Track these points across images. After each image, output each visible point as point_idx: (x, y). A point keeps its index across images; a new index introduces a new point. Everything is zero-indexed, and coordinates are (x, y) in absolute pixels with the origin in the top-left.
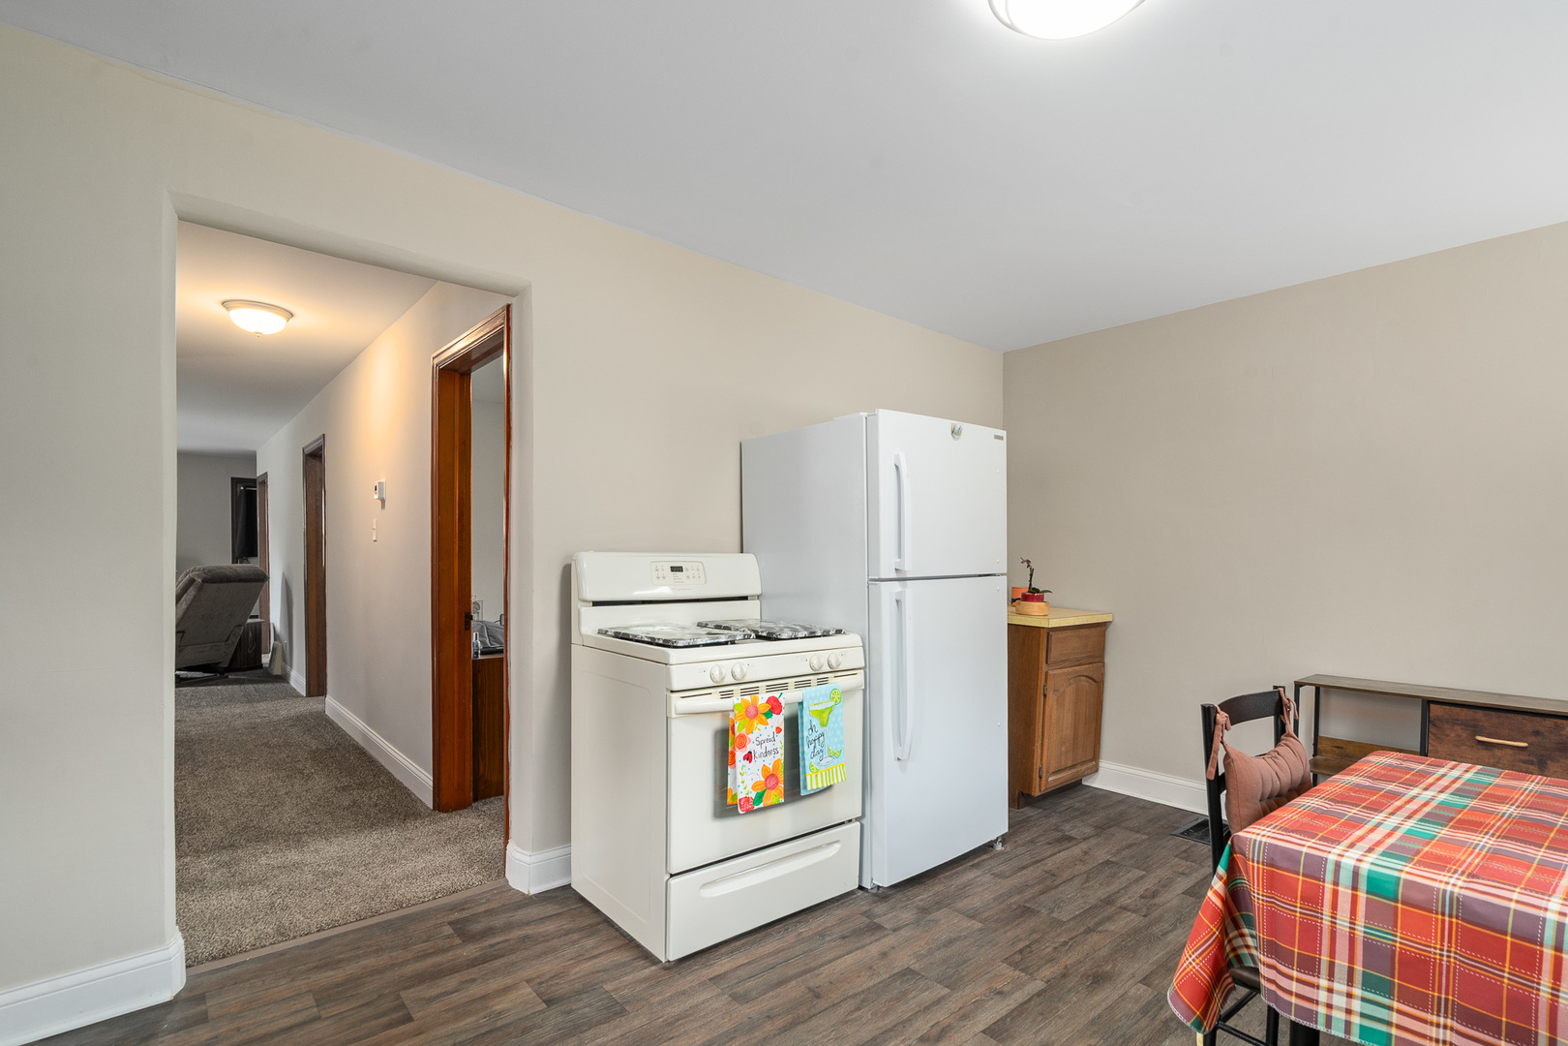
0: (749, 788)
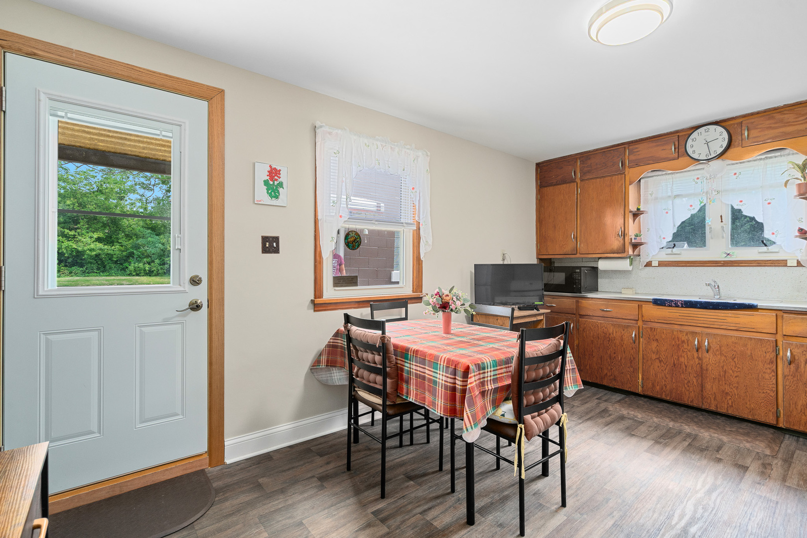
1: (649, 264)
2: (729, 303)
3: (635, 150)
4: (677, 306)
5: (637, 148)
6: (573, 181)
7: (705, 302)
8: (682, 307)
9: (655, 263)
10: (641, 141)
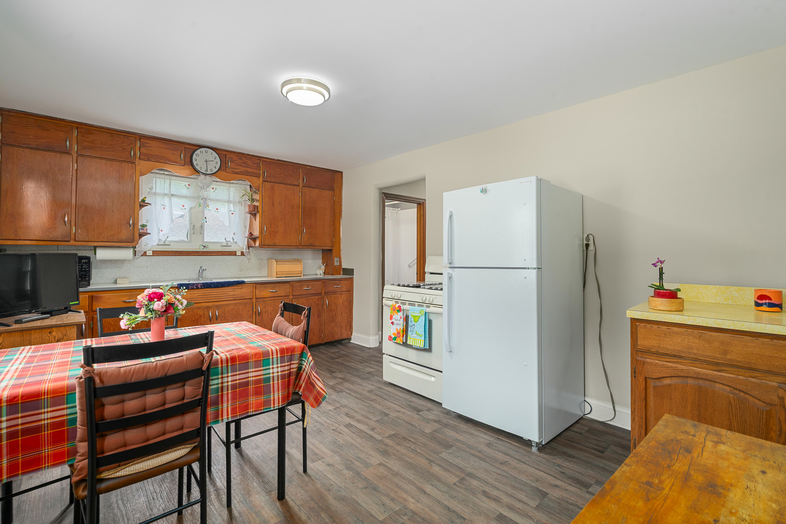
0: (392, 333)
1: (145, 254)
2: (230, 282)
3: (147, 145)
4: (198, 288)
5: (148, 143)
6: (68, 153)
7: (217, 282)
8: (201, 288)
9: (150, 253)
10: (152, 138)
